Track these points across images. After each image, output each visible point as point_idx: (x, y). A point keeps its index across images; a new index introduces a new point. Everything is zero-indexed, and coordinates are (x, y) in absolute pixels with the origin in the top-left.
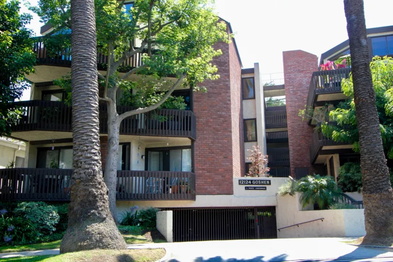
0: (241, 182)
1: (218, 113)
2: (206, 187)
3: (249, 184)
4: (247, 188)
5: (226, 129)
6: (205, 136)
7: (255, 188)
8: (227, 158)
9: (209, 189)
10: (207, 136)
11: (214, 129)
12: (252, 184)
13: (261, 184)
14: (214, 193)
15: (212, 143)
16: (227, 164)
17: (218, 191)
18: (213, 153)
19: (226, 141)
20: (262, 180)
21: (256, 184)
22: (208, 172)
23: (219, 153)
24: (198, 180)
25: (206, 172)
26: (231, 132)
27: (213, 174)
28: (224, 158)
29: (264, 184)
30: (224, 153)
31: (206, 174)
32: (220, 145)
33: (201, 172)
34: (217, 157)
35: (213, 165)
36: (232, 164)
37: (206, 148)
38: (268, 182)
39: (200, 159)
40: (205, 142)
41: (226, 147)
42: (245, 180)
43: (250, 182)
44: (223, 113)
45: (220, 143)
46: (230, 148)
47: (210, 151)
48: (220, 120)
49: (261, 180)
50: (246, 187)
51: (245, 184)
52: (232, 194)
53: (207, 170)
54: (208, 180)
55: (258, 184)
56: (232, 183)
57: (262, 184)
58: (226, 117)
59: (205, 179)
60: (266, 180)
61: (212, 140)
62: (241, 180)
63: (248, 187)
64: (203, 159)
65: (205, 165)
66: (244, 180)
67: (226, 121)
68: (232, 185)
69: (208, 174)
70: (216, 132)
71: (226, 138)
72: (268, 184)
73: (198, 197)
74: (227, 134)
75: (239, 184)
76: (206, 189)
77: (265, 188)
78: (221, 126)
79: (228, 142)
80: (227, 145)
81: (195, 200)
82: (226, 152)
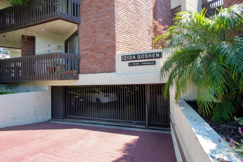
0: (124, 58)
2: (89, 66)
3: (133, 59)
4: (131, 65)
5: (108, 4)
6: (88, 17)
7: (140, 64)
8: (109, 34)
9: (91, 68)
10: (91, 17)
11: (97, 7)
12: (136, 59)
13: (148, 58)
14: (96, 72)
15: (95, 22)
16: (109, 40)
17: (100, 70)
18: (95, 32)
19: (109, 17)
20: (150, 54)
21: (141, 59)
22: (91, 52)
23: (101, 31)
24: (83, 60)
25: (89, 51)
26: (113, 6)
27: (95, 53)
28: (107, 35)
29: (152, 58)
30: (106, 30)
31: (89, 54)
32: (102, 22)
33: (85, 52)
34: (99, 35)
35: (96, 44)
36: (114, 40)
37: (89, 29)
38: (158, 55)
39: (84, 40)
40: (88, 23)
41: (108, 23)
42: (129, 56)
43: (134, 57)
45: (102, 20)
47: (93, 30)
49: (148, 54)
50: (129, 64)
51: (129, 60)
52: (115, 71)
53: (90, 50)
54: (91, 60)
55: (145, 58)
56: (114, 60)
57: (150, 58)
59: (88, 59)
60: (155, 53)
61: (95, 19)
62: (124, 56)
63: (132, 63)
64: (87, 39)
65: (88, 45)
66: (127, 56)
68: (115, 63)
69: (91, 53)
70: (99, 10)
71: (108, 13)
72: (158, 58)
73: (81, 76)
74: (109, 9)
75: (122, 60)
76: (89, 68)
77: (153, 63)
78: (103, 2)
79: (111, 17)
80: (109, 21)
81: (78, 79)
82: (109, 28)
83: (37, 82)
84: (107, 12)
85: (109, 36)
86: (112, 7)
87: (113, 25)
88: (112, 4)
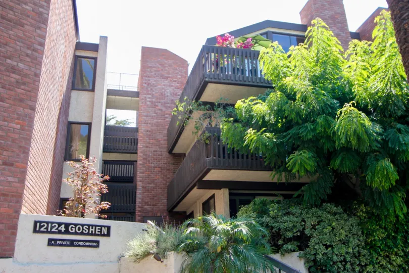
0: (41, 227)
1: (8, 61)
3: (60, 232)
4: (52, 243)
5: (21, 100)
7: (72, 243)
8: (12, 165)
12: (67, 232)
13: (88, 234)
16: (10, 179)
19: (18, 126)
20: (92, 226)
21: (76, 233)
28: (5, 164)
29: (95, 235)
30: (5, 153)
36: (22, 181)
38: (105, 231)
41: (14, 140)
42: (52, 223)
43: (63, 228)
44: (21, 65)
46: (23, 144)
48: (9, 76)
49: (89, 226)
50: (50, 240)
51: (47, 232)
52: (10, 256)
55: (82, 234)
56: (14, 228)
57: (92, 234)
58: (26, 76)
60: (102, 226)
62: (41, 222)
63: (55, 240)
66: (47, 223)
67: (24, 84)
68: (15, 234)
71: (18, 119)
72: (104, 235)
74: (21, 110)
75: (35, 231)
77: (95, 244)
78: (9, 89)
79: (22, 129)
80: (17, 136)
82: (13, 151)
84: (16, 116)
85: (13, 168)
86: (30, 111)
87: (25, 148)
88: (30, 103)
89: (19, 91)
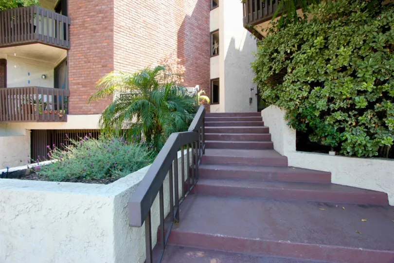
1: (97, 8)
2: (81, 105)
5: (106, 28)
6: (81, 41)
8: (106, 66)
9: (84, 108)
10: (83, 41)
11: (92, 30)
14: (89, 113)
15: (89, 49)
17: (95, 110)
18: (89, 62)
19: (106, 44)
22: (83, 87)
23: (97, 61)
24: (73, 97)
25: (81, 86)
26: (112, 31)
27: (89, 88)
28: (103, 66)
30: (102, 61)
31: (82, 89)
32: (98, 50)
33: (75, 87)
34: (94, 67)
35: (89, 78)
37: (81, 57)
39: (75, 71)
40: (80, 49)
41: (105, 52)
42: (128, 95)
44: (103, 7)
45: (98, 48)
46: (110, 53)
47: (86, 59)
48: (98, 17)
53: (82, 85)
54: (83, 97)
58: (106, 12)
59: (79, 95)
61: (88, 46)
62: (122, 95)
64: (78, 71)
65: (80, 78)
66: (126, 95)
67: (106, 17)
69: (83, 89)
70: (94, 34)
71: (106, 40)
73: (69, 117)
74: (106, 34)
76: (81, 108)
78: (100, 24)
79: (108, 45)
80: (106, 50)
81: (66, 121)
82: (105, 59)
83: (9, 123)
84: (104, 38)
85: (107, 68)
86: (111, 33)
87: (111, 55)
88: (110, 28)
89: (104, 23)
